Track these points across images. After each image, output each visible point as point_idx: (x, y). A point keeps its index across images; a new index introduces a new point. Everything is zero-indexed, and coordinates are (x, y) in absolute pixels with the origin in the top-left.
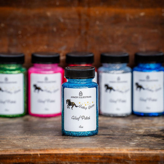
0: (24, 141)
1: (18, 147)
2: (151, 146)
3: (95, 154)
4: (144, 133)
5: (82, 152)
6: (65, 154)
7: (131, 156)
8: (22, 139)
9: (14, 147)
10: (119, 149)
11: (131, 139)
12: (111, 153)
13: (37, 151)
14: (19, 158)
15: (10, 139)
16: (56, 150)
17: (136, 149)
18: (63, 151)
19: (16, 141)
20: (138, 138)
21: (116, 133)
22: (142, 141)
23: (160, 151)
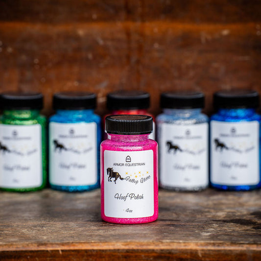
0: (39, 230)
1: (29, 239)
2: (233, 239)
3: (147, 251)
4: (224, 217)
5: (127, 248)
6: (100, 250)
7: (202, 254)
8: (35, 226)
9: (23, 240)
10: (184, 243)
11: (203, 228)
12: (172, 250)
13: (58, 246)
14: (29, 256)
15: (18, 226)
16: (87, 245)
17: (210, 244)
18: (97, 245)
19: (26, 230)
20: (215, 225)
21: (182, 217)
22: (220, 231)
23: (248, 246)
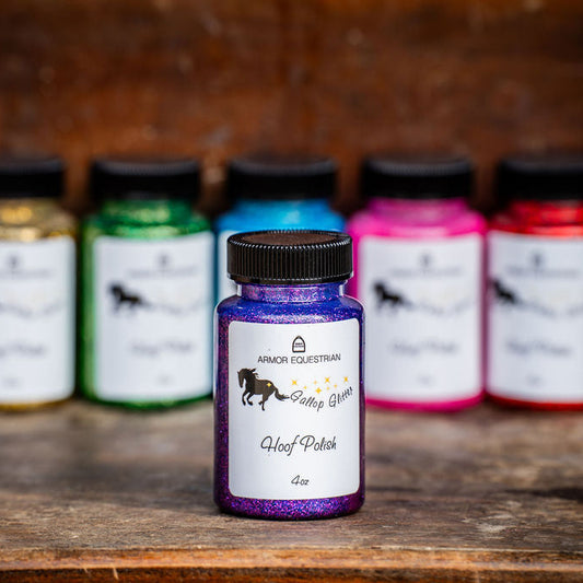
0: (57, 514)
1: (32, 540)
2: (564, 543)
3: (342, 573)
5: (288, 564)
6: (219, 570)
9: (18, 541)
10: (437, 552)
11: (484, 511)
12: (405, 570)
13: (109, 559)
17: (505, 555)
18: (212, 557)
20: (513, 504)
21: (425, 481)
22: (528, 520)
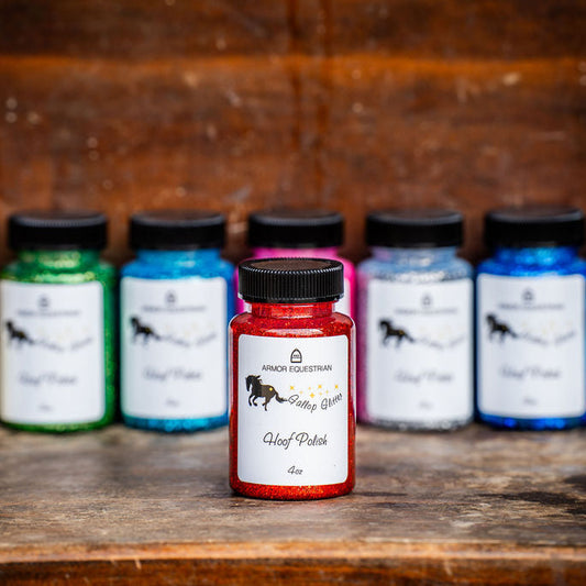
0: (92, 516)
1: (67, 537)
2: (522, 535)
3: (331, 562)
4: (506, 488)
5: (285, 554)
6: (226, 560)
7: (452, 569)
8: (85, 508)
9: (54, 537)
10: (414, 544)
11: (458, 511)
12: (385, 559)
13: (132, 551)
14: (70, 574)
15: (46, 507)
16: (198, 548)
17: (471, 545)
18: (220, 549)
19: (63, 515)
20: (484, 506)
21: (413, 486)
22: (495, 517)
23: (554, 550)
